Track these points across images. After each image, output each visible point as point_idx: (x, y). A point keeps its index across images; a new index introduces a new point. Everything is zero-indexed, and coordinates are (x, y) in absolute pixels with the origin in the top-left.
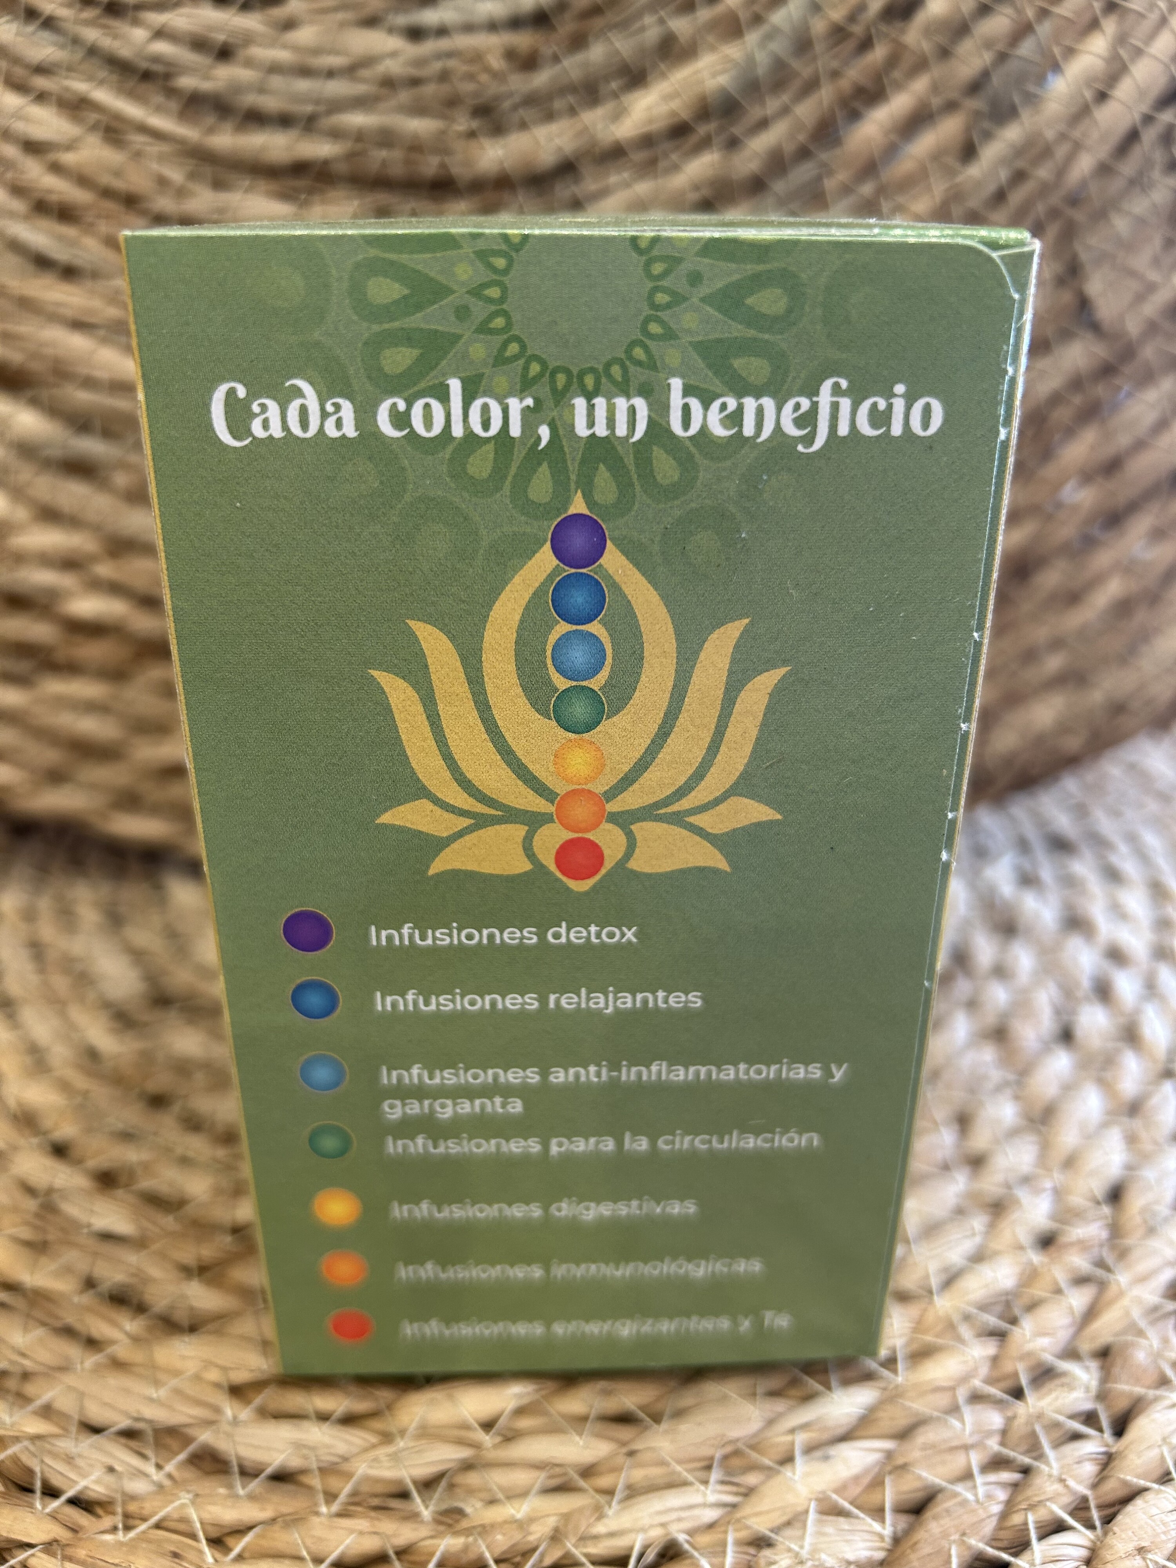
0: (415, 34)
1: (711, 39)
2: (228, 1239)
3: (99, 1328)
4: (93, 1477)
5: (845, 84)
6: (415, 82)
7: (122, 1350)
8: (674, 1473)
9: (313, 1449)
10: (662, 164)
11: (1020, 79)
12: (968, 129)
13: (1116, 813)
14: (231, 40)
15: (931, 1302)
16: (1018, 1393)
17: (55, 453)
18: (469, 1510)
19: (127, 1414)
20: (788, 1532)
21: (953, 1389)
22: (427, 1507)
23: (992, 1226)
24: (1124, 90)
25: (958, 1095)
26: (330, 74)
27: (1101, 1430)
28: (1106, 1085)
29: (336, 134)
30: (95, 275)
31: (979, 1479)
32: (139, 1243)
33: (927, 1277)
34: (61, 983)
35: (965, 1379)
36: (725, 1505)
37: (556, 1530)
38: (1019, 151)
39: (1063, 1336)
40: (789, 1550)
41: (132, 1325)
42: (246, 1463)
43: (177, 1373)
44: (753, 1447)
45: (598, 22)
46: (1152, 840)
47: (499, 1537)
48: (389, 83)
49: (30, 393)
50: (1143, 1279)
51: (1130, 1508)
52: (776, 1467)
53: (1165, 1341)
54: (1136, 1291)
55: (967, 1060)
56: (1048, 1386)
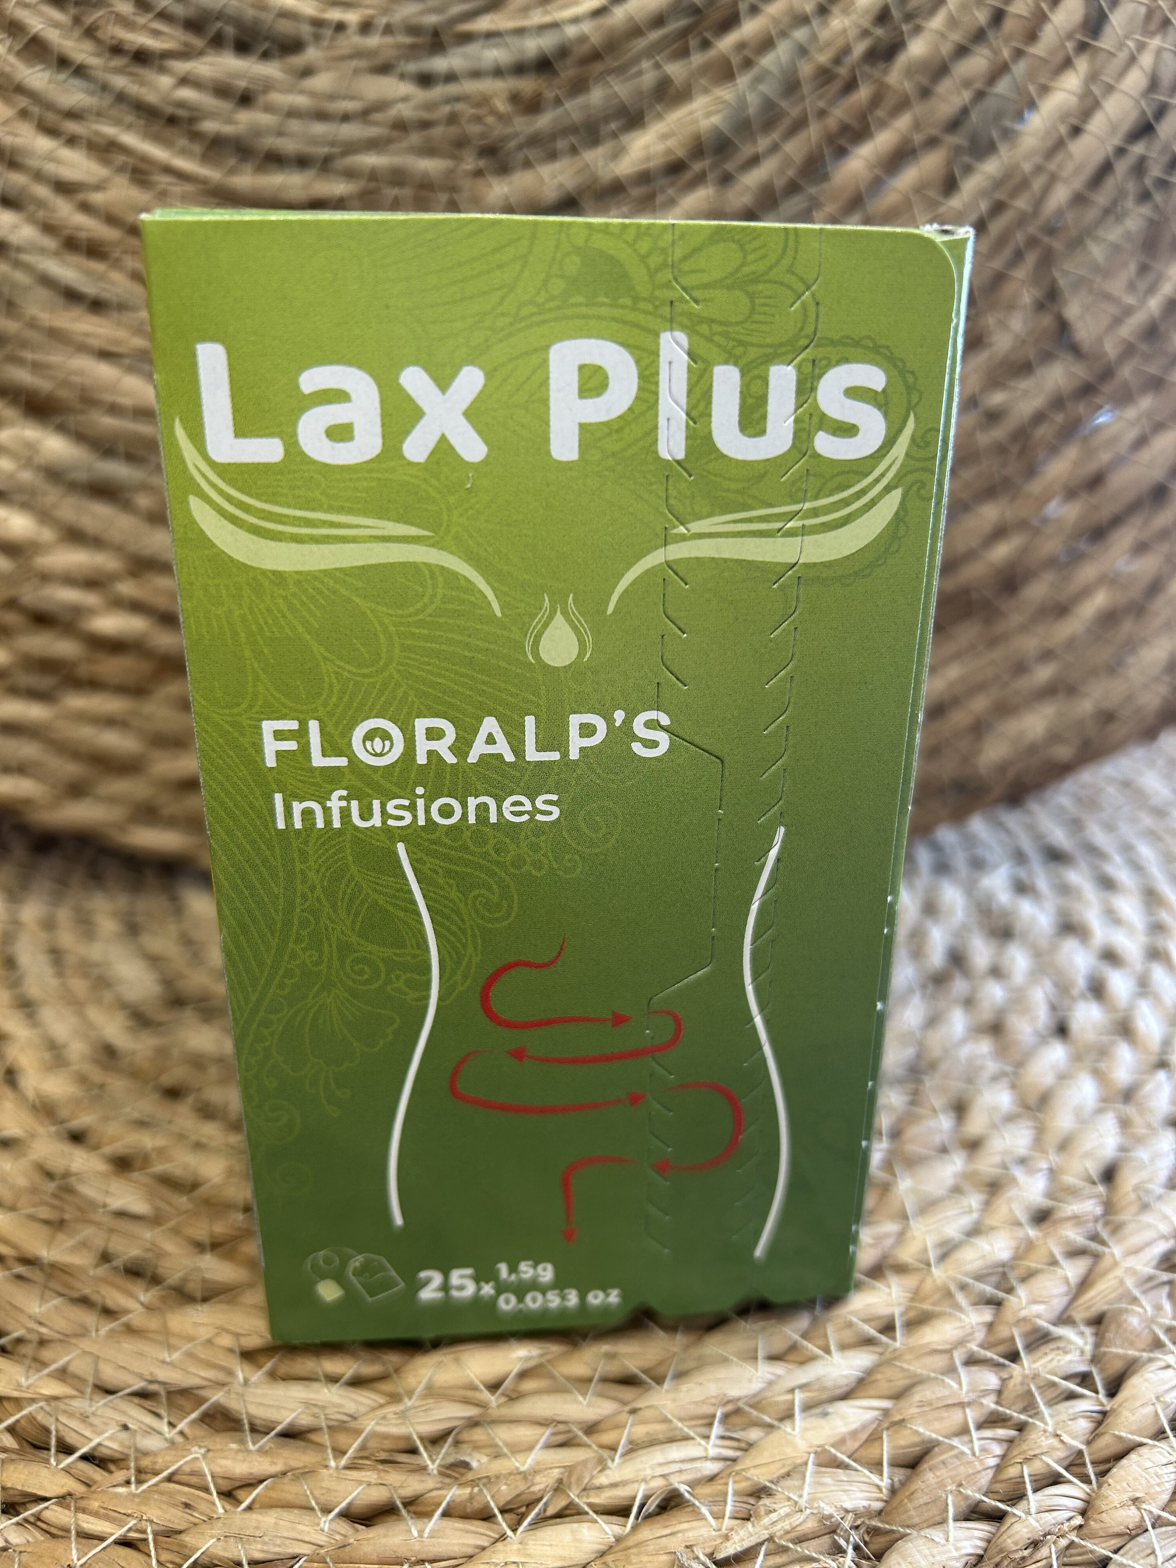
0: (425, 80)
1: (703, 81)
2: (240, 1217)
3: (115, 1298)
4: (107, 1435)
5: (832, 123)
6: (425, 125)
7: (137, 1317)
8: (676, 1428)
9: (323, 1408)
10: (659, 199)
11: (999, 116)
12: (949, 164)
13: (1110, 827)
14: (251, 86)
15: (929, 1271)
16: (1014, 1357)
17: (82, 476)
18: (474, 1464)
19: (140, 1376)
20: (788, 1482)
21: (949, 1352)
22: (433, 1461)
23: (987, 1204)
24: (1096, 124)
25: (956, 1085)
26: (346, 118)
27: (1097, 1392)
28: (1099, 1075)
29: (350, 174)
30: (122, 307)
31: (975, 1434)
32: (156, 1220)
33: (925, 1250)
34: (79, 986)
35: (961, 1343)
36: (726, 1459)
37: (560, 1481)
38: (998, 184)
39: (1058, 1304)
40: (789, 1499)
41: (146, 1295)
42: (258, 1422)
43: (191, 1339)
44: (752, 1406)
45: (598, 67)
46: (1146, 852)
47: (504, 1488)
48: (401, 126)
49: (58, 420)
50: (1136, 1251)
51: (1124, 1462)
52: (775, 1423)
53: (1158, 1308)
54: (1130, 1262)
55: (965, 1052)
56: (1043, 1350)
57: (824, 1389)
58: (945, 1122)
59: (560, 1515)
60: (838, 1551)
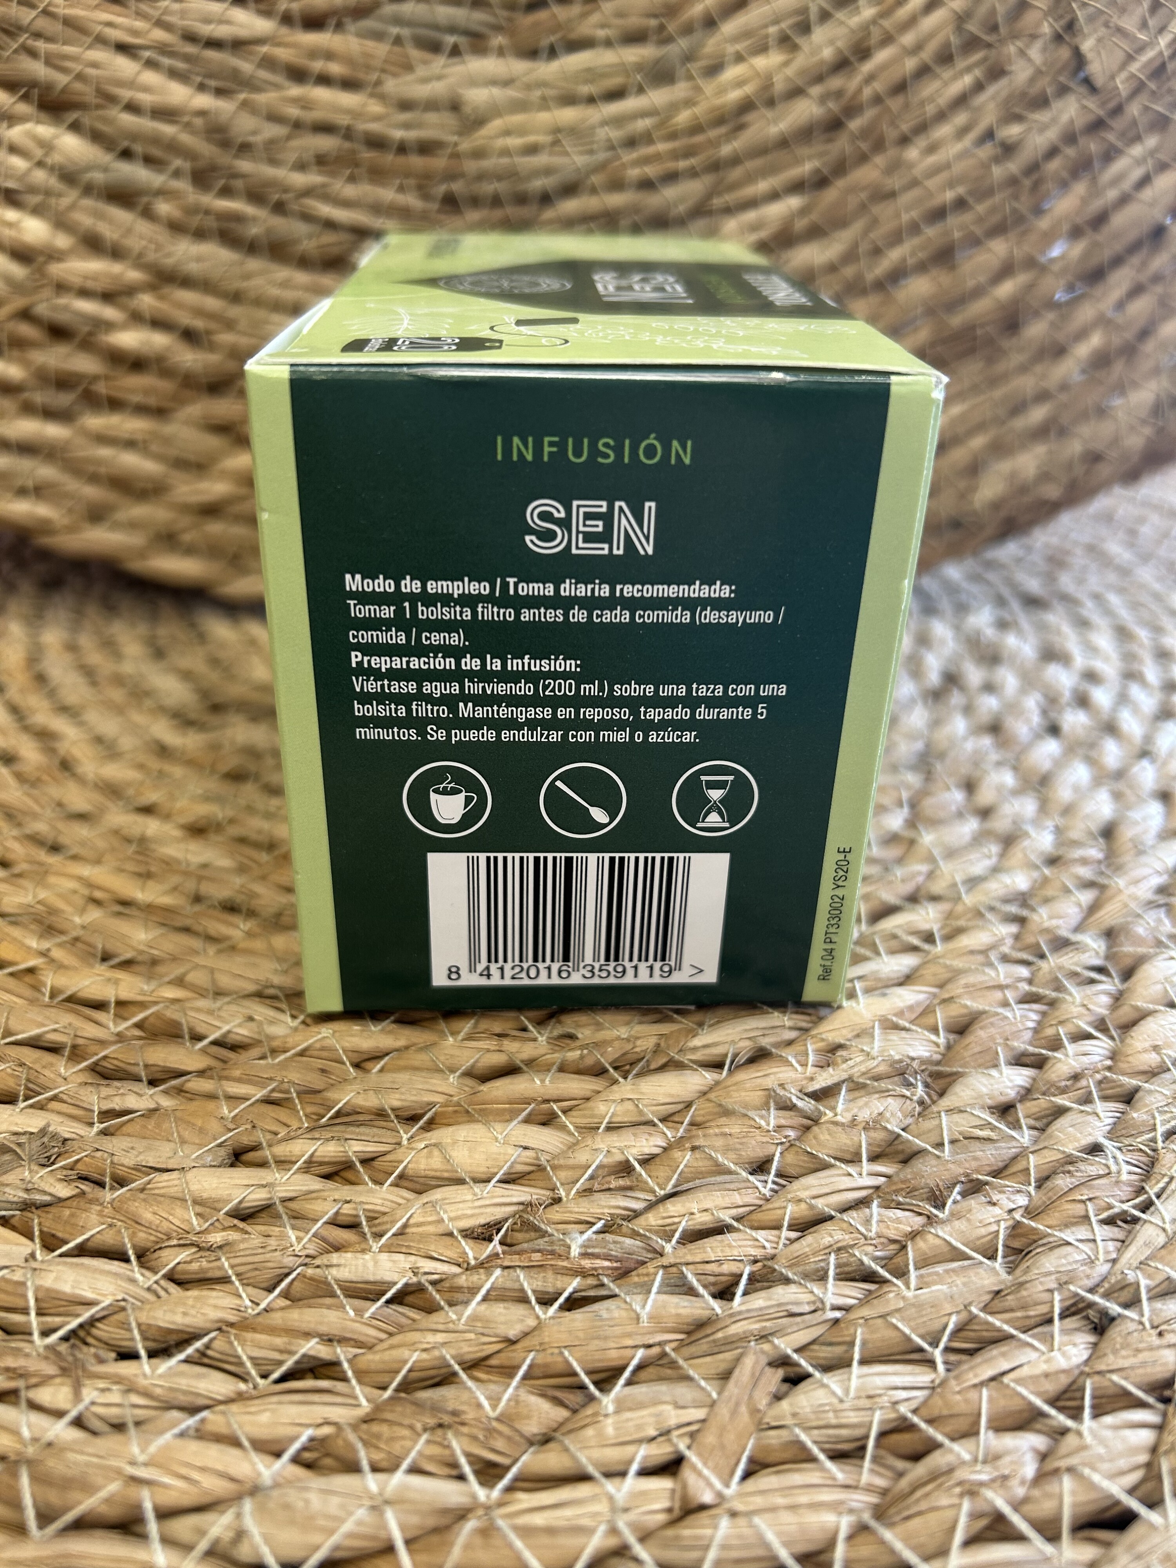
3: (218, 928)
4: (234, 1024)
7: (241, 940)
13: (1080, 581)
15: (959, 899)
16: (1041, 956)
18: (580, 1036)
20: (859, 1040)
21: (985, 952)
22: (542, 1033)
23: (1003, 855)
25: (964, 769)
27: (1111, 977)
28: (1092, 762)
31: (1016, 1007)
32: (241, 871)
33: (954, 884)
34: (117, 695)
35: (994, 946)
36: (800, 1029)
37: (658, 1045)
39: (1073, 921)
40: (862, 1051)
41: (245, 924)
46: (1114, 599)
47: (611, 1049)
50: (1136, 882)
51: (1142, 1024)
53: (1159, 921)
54: (1133, 890)
55: (969, 745)
56: (1065, 950)
57: (879, 980)
58: (958, 796)
59: (662, 1068)
60: (909, 1085)
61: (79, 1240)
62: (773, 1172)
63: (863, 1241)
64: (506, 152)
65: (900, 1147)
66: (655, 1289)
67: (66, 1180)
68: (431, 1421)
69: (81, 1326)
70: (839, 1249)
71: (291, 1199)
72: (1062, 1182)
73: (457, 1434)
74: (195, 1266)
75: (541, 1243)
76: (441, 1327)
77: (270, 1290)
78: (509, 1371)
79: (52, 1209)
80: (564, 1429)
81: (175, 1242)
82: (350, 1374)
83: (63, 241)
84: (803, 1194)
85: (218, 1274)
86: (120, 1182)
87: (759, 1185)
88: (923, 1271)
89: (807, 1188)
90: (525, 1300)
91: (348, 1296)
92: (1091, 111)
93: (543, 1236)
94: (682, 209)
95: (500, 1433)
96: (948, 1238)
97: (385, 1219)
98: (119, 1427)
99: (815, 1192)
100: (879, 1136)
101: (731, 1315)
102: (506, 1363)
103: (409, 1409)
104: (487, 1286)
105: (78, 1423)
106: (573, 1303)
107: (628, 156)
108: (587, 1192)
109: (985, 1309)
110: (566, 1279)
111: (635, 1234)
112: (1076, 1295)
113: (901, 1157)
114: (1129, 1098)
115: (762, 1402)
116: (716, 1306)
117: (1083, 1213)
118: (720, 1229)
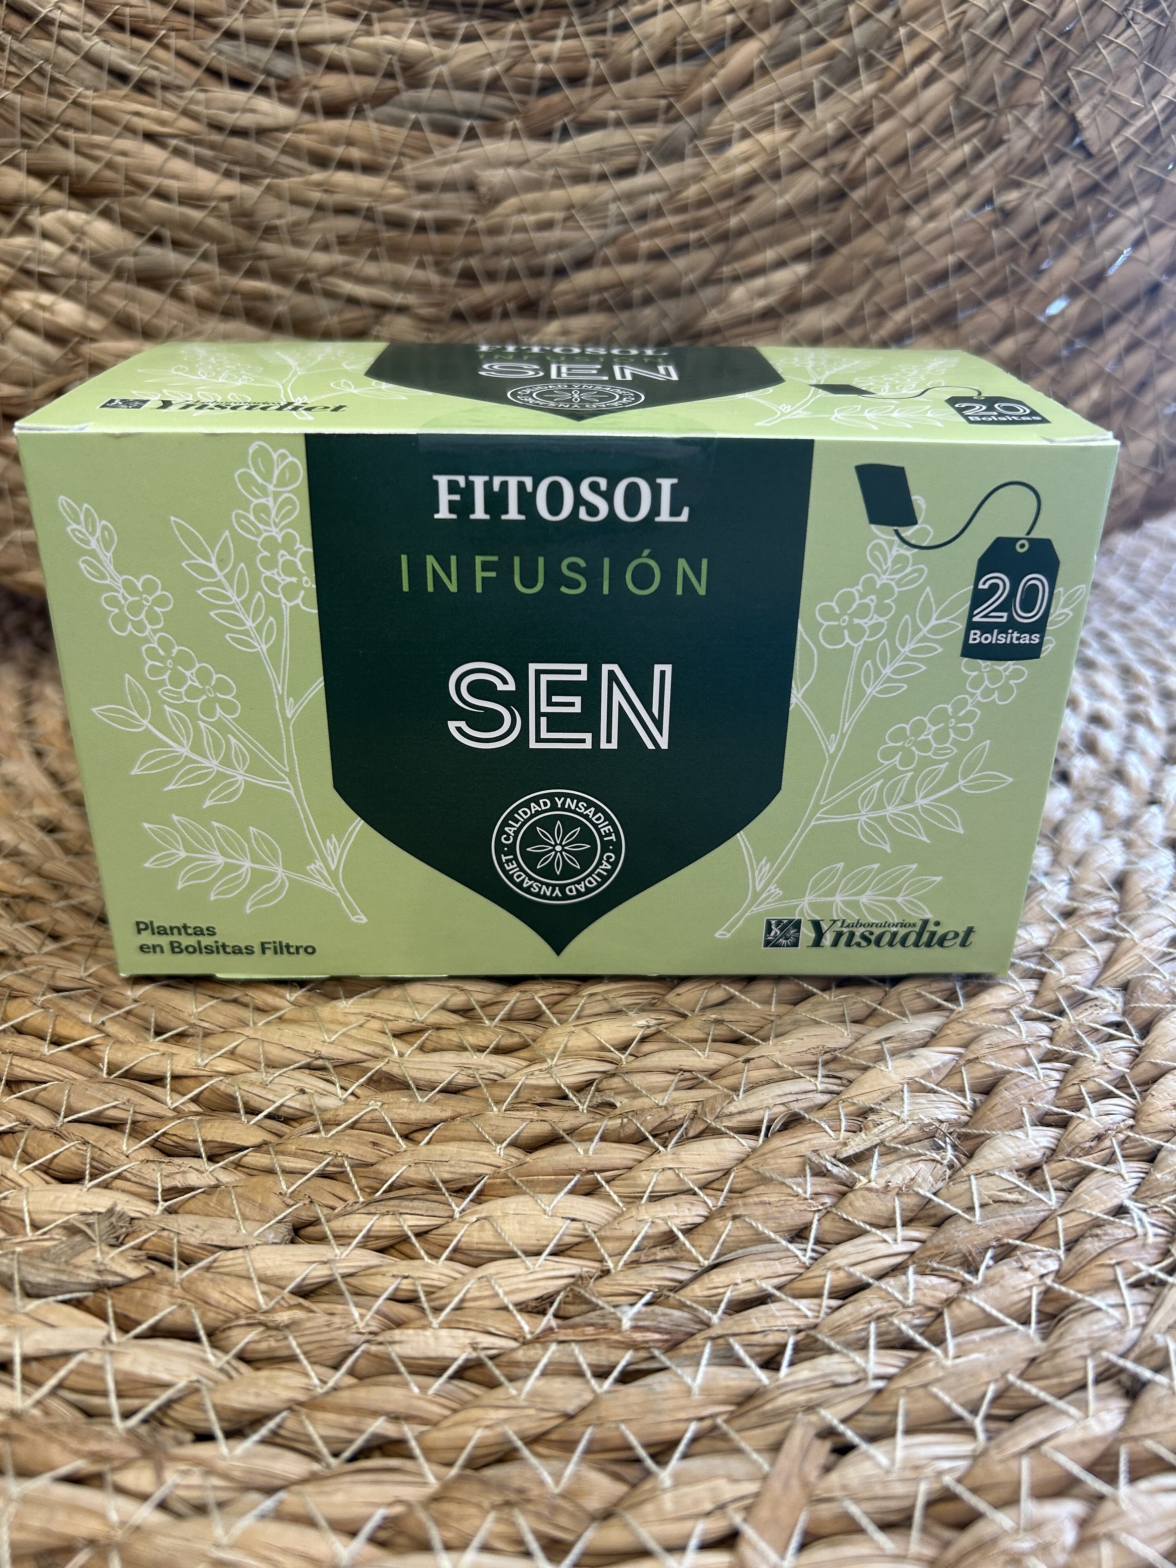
4: (287, 1098)
8: (787, 1071)
9: (477, 1070)
16: (1061, 1013)
18: (618, 1104)
20: (889, 1104)
21: (1007, 1010)
22: (583, 1103)
28: (1102, 809)
31: (1038, 1066)
35: (1015, 1004)
36: (831, 1092)
37: (695, 1112)
39: (1091, 976)
42: (422, 1082)
44: (847, 1054)
47: (650, 1118)
49: (102, 205)
50: (1151, 935)
52: (871, 1064)
54: (1146, 943)
56: (1083, 1006)
57: (906, 1041)
59: (699, 1136)
60: (939, 1148)
61: (151, 1321)
62: (812, 1240)
63: (901, 1309)
64: (522, 228)
65: (932, 1212)
66: (704, 1361)
67: (137, 1261)
68: (498, 1499)
69: (160, 1408)
70: (879, 1318)
71: (351, 1275)
72: (1090, 1246)
73: (524, 1512)
74: (264, 1346)
75: (593, 1316)
76: (503, 1403)
77: (336, 1367)
78: (568, 1446)
79: (123, 1290)
80: (626, 1504)
81: (243, 1321)
82: (417, 1452)
83: (95, 323)
84: (841, 1262)
85: (285, 1353)
86: (188, 1261)
87: (799, 1253)
88: (960, 1339)
89: (846, 1256)
90: (580, 1374)
91: (412, 1373)
92: (1087, 175)
93: (594, 1310)
94: (692, 277)
95: (563, 1509)
96: (982, 1304)
97: (442, 1293)
98: (201, 1509)
99: (853, 1259)
100: (912, 1201)
101: (779, 1387)
102: (566, 1437)
103: (476, 1487)
104: (544, 1361)
105: (163, 1506)
106: (628, 1377)
107: (640, 229)
108: (634, 1263)
109: (1022, 1376)
110: (619, 1352)
111: (682, 1306)
112: (1108, 1361)
113: (933, 1221)
114: (1152, 1157)
115: (812, 1472)
116: (763, 1377)
117: (1112, 1277)
118: (762, 1299)
